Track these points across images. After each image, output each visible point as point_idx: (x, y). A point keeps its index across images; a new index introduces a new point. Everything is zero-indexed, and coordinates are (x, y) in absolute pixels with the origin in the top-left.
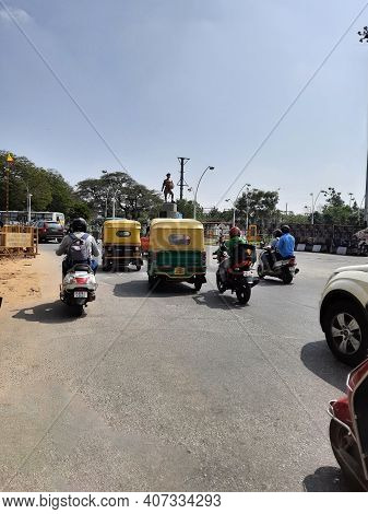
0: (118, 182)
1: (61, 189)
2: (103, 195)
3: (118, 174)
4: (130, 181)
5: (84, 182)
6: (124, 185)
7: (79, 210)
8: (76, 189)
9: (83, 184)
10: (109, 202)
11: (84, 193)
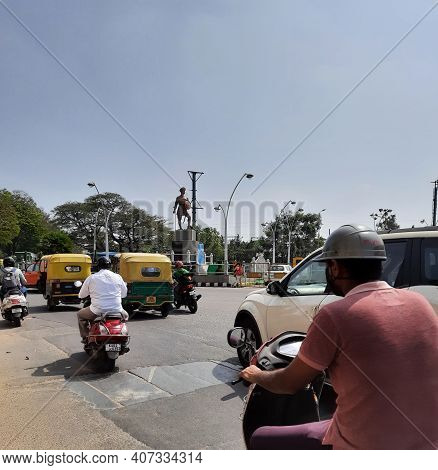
0: (108, 207)
1: (33, 217)
2: (89, 224)
3: (108, 196)
4: (124, 205)
5: (63, 207)
6: (116, 210)
7: (55, 242)
8: (52, 217)
9: (63, 210)
10: (98, 231)
11: (64, 222)
